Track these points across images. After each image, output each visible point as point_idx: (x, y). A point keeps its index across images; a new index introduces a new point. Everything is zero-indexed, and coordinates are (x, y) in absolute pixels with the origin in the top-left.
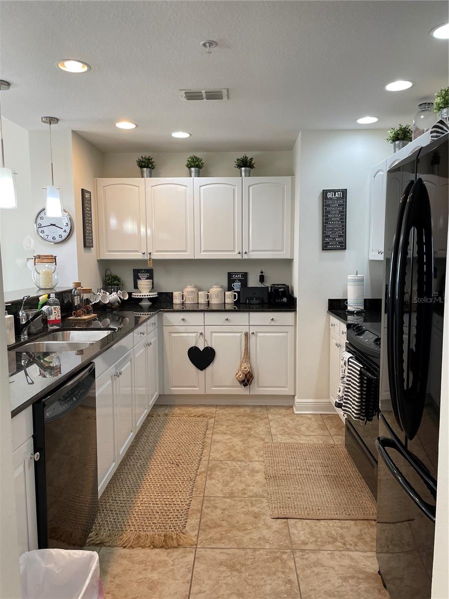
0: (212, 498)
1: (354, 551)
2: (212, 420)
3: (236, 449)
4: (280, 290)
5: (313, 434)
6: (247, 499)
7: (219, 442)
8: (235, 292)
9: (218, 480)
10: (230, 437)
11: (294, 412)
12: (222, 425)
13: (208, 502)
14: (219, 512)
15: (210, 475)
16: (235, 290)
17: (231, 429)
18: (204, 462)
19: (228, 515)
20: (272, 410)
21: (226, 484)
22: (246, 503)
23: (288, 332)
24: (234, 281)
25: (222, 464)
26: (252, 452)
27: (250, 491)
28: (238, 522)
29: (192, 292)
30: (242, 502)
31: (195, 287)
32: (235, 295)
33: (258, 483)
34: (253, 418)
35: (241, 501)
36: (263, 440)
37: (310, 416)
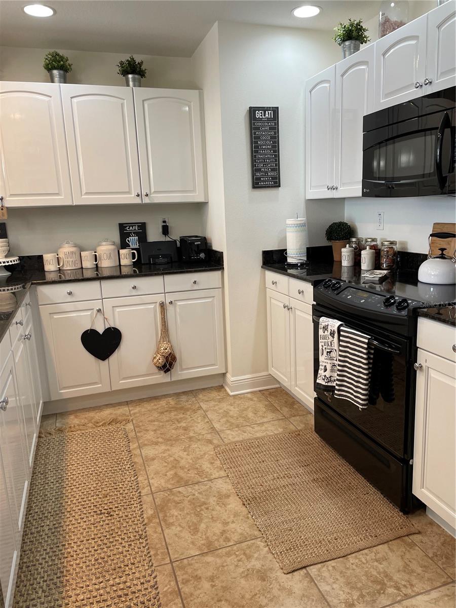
0: (185, 561)
1: (416, 596)
2: (130, 426)
3: (181, 465)
4: (196, 243)
5: (265, 420)
6: (235, 548)
7: (153, 459)
8: (133, 249)
9: (180, 525)
10: (166, 448)
11: (229, 395)
12: (147, 430)
13: (183, 572)
14: (206, 585)
15: (165, 521)
16: (132, 247)
17: (161, 434)
18: (147, 499)
19: (222, 587)
20: (201, 396)
21: (195, 530)
22: (237, 556)
23: (213, 297)
24: (128, 235)
25: (173, 494)
26: (206, 466)
27: (234, 533)
28: (243, 597)
29: (72, 253)
30: (231, 555)
31: (76, 246)
32: (133, 254)
33: (236, 515)
34: (183, 412)
35: (228, 554)
36: (210, 442)
37: (249, 396)
